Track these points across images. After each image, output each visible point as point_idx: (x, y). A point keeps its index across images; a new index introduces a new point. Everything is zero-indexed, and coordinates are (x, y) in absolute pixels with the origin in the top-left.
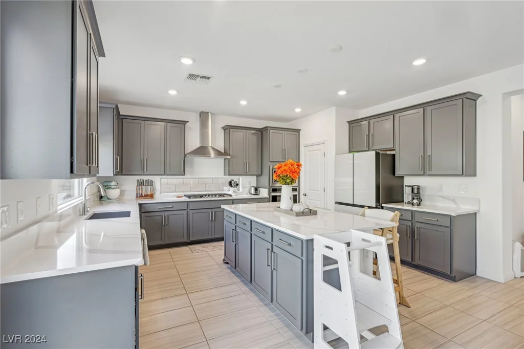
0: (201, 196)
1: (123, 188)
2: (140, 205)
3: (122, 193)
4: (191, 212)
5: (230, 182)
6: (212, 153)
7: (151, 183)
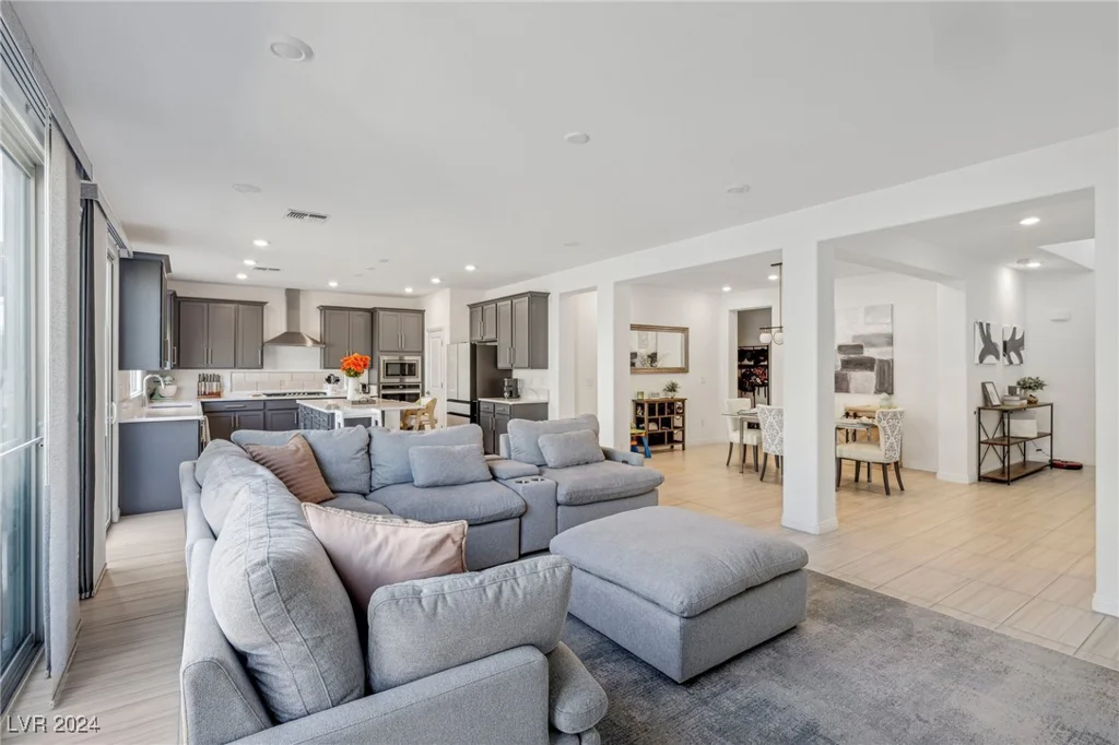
0: (284, 394)
1: (181, 384)
2: (203, 403)
3: (179, 390)
4: (269, 413)
5: (329, 377)
6: (309, 343)
7: (218, 379)
